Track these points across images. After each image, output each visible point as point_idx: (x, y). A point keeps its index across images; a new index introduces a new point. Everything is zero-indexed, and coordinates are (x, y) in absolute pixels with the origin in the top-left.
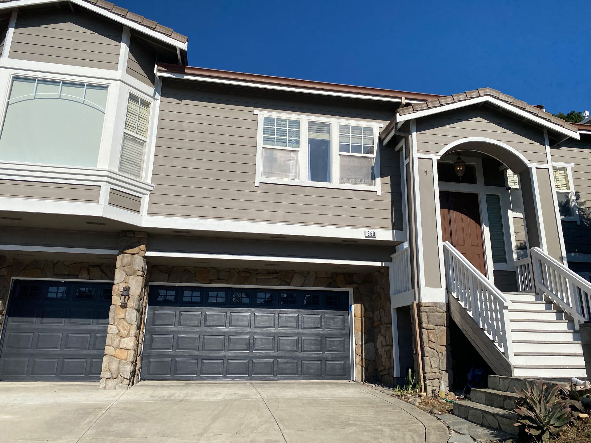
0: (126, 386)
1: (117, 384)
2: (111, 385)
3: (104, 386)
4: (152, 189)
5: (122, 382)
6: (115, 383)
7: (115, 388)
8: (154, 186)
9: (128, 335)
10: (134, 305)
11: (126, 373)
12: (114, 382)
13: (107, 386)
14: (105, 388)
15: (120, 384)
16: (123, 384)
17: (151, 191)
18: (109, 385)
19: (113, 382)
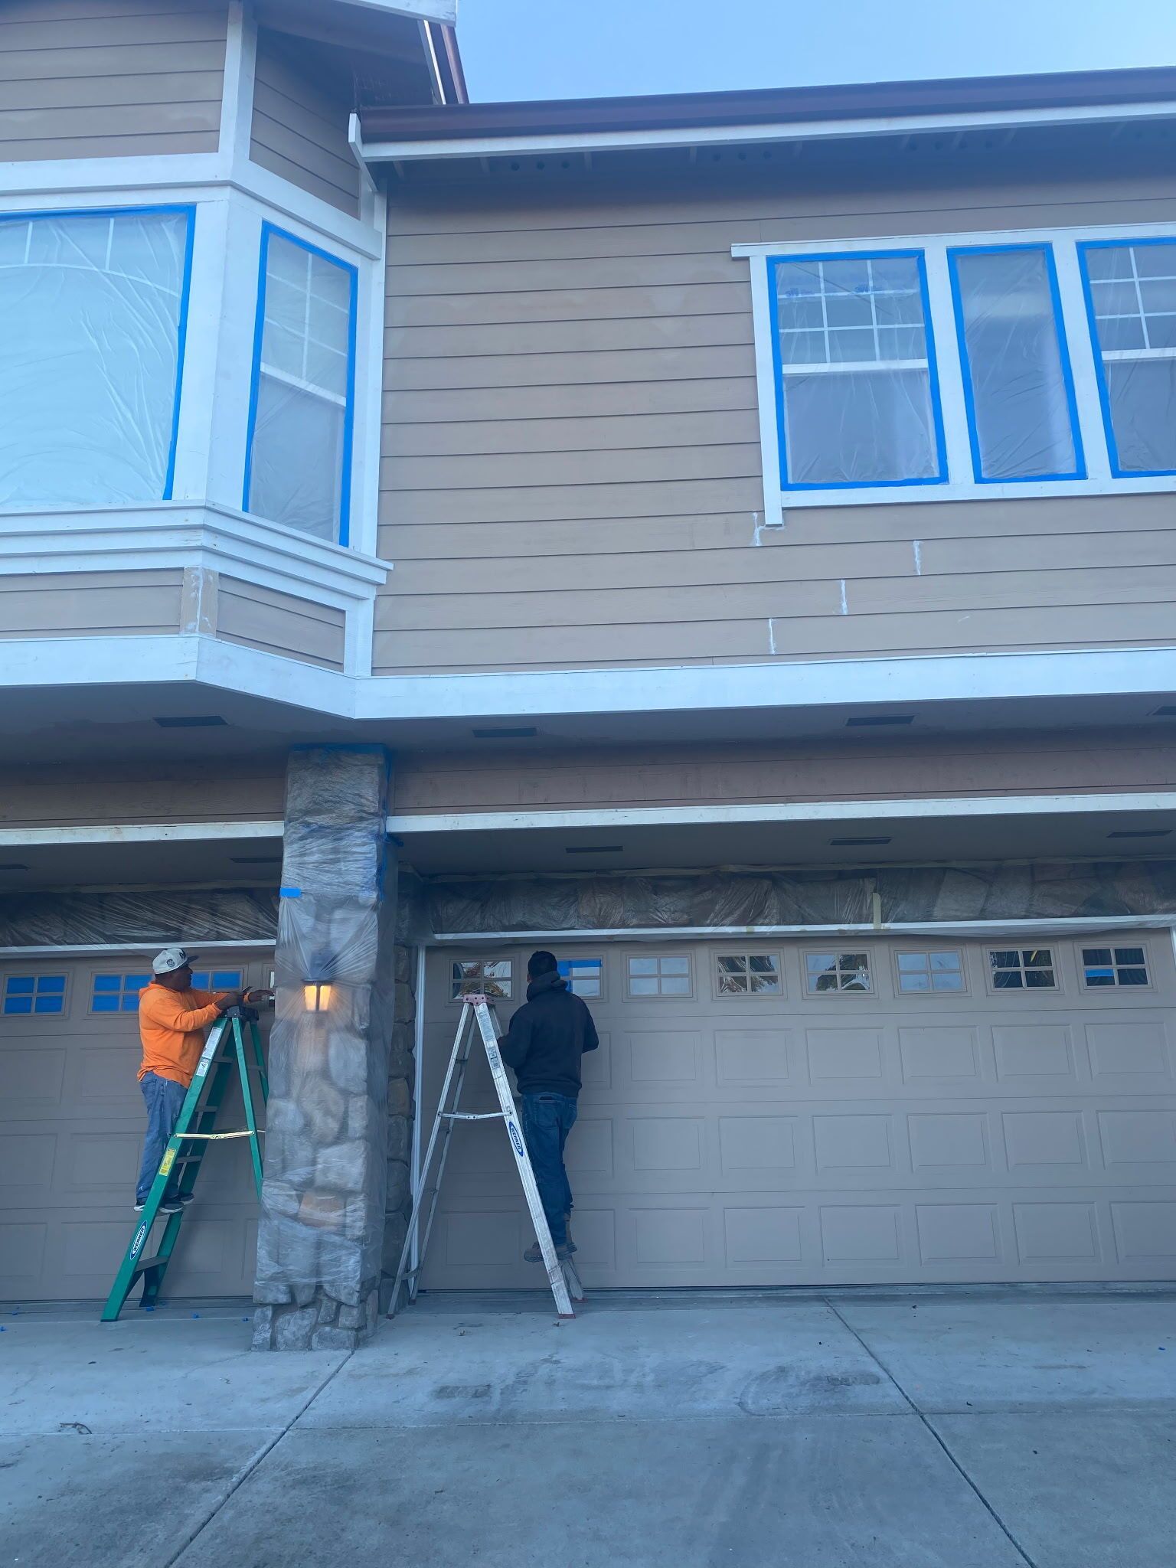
0: (348, 1336)
1: (314, 1328)
2: (294, 1333)
3: (268, 1335)
4: (381, 577)
5: (334, 1322)
6: (306, 1322)
7: (310, 1344)
8: (390, 566)
9: (341, 1136)
10: (357, 1018)
11: (345, 1284)
12: (303, 1319)
13: (280, 1339)
14: (273, 1345)
15: (327, 1329)
16: (337, 1327)
17: (379, 585)
18: (286, 1333)
19: (300, 1322)
